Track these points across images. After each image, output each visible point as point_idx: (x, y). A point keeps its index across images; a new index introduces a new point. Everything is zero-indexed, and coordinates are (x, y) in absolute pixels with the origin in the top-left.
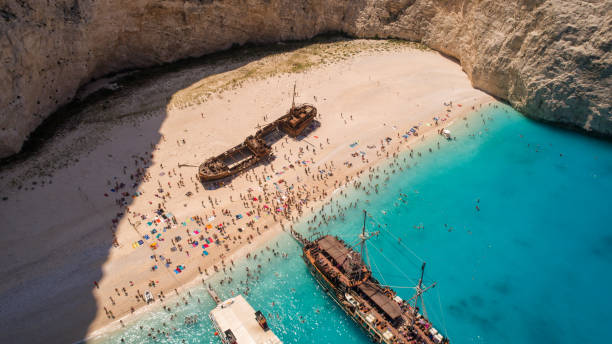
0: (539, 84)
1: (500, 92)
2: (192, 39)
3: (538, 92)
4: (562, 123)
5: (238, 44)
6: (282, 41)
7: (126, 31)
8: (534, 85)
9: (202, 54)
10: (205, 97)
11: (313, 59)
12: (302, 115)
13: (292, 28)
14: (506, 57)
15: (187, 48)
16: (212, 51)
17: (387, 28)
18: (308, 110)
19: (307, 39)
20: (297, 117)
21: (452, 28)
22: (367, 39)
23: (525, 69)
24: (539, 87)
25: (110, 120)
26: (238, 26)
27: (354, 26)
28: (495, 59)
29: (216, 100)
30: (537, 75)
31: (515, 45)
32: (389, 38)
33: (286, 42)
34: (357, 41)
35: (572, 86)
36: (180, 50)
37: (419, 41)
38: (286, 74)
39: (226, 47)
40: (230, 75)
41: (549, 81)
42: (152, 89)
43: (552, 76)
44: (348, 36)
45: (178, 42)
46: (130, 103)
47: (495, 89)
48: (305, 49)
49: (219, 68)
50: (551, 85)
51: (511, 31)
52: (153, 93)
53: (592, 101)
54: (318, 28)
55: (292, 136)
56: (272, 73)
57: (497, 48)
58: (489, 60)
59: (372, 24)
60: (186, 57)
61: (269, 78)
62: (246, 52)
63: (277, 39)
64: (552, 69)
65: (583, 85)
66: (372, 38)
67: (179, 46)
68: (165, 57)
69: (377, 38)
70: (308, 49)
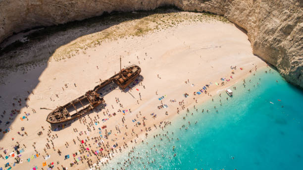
0: (300, 63)
1: (272, 61)
2: (76, 9)
3: (298, 68)
5: (107, 12)
6: (135, 11)
7: (32, 5)
8: (296, 62)
9: (83, 18)
10: (74, 52)
11: (152, 25)
12: (129, 75)
13: (142, 3)
14: (279, 38)
15: (73, 15)
16: (90, 17)
17: (203, 5)
18: (134, 70)
19: (151, 10)
20: (125, 76)
21: (244, 10)
22: (190, 11)
23: (292, 49)
24: (300, 65)
25: (11, 67)
27: (182, 3)
28: (271, 38)
29: (81, 55)
30: (300, 56)
31: (287, 30)
32: (204, 12)
33: (137, 11)
34: (183, 13)
36: (69, 16)
37: (223, 16)
38: (131, 36)
39: (100, 13)
40: (96, 36)
42: (45, 44)
44: (178, 9)
45: (67, 11)
46: (28, 54)
47: (268, 58)
48: (148, 17)
49: (91, 30)
51: (285, 20)
52: (44, 47)
54: (159, 3)
55: (121, 88)
56: (122, 36)
57: (273, 31)
58: (266, 38)
59: (193, 2)
60: (73, 20)
61: (119, 39)
62: (111, 17)
63: (133, 9)
66: (193, 12)
67: (67, 14)
68: (59, 20)
69: (196, 11)
70: (150, 17)
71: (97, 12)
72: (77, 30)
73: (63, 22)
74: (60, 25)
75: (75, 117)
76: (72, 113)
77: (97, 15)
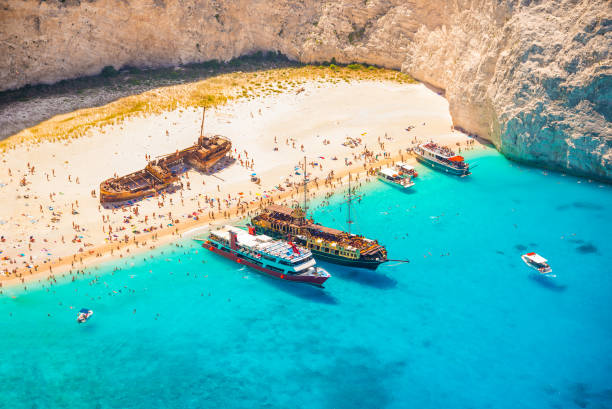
0: (510, 114)
2: (45, 55)
3: (509, 125)
5: (111, 67)
6: (181, 65)
8: (504, 115)
9: (59, 79)
12: (213, 147)
13: (198, 46)
14: (481, 84)
15: (38, 69)
16: (72, 76)
17: (350, 48)
18: (220, 142)
20: (207, 147)
23: (498, 96)
24: (510, 118)
26: (115, 41)
28: (469, 87)
29: (97, 134)
30: (508, 103)
31: (488, 68)
33: (186, 66)
35: (543, 114)
36: (27, 71)
37: (398, 69)
38: (191, 108)
39: (97, 70)
41: (520, 109)
43: (522, 104)
45: (25, 59)
48: (218, 78)
50: (522, 114)
51: (485, 51)
53: (566, 132)
54: (240, 46)
55: (198, 171)
56: (172, 107)
57: (472, 73)
58: (465, 89)
59: (325, 42)
60: (35, 83)
62: (127, 78)
63: (175, 62)
64: (521, 95)
65: (554, 113)
67: (26, 66)
70: (226, 77)
71: (90, 66)
77: (89, 72)
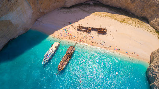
0: (152, 66)
4: (149, 79)
5: (121, 8)
6: (131, 13)
10: (98, 15)
11: (131, 21)
14: (157, 55)
16: (114, 7)
17: (158, 27)
18: (105, 30)
19: (137, 16)
20: (101, 30)
22: (151, 26)
23: (155, 61)
25: (82, 10)
27: (151, 21)
29: (99, 17)
30: (154, 65)
32: (156, 30)
34: (148, 25)
35: (156, 74)
36: (108, 3)
38: (118, 21)
40: (109, 14)
41: (154, 68)
42: (94, 8)
43: (155, 68)
44: (148, 22)
45: (108, 1)
46: (88, 9)
50: (153, 69)
52: (93, 9)
53: (156, 81)
54: (142, 15)
55: (98, 32)
59: (155, 23)
61: (114, 19)
64: (157, 66)
65: (157, 76)
66: (152, 27)
69: (154, 28)
71: (118, 6)
72: (106, 9)
73: (105, 4)
74: (104, 4)
75: (83, 31)
76: (83, 29)
77: (118, 7)
